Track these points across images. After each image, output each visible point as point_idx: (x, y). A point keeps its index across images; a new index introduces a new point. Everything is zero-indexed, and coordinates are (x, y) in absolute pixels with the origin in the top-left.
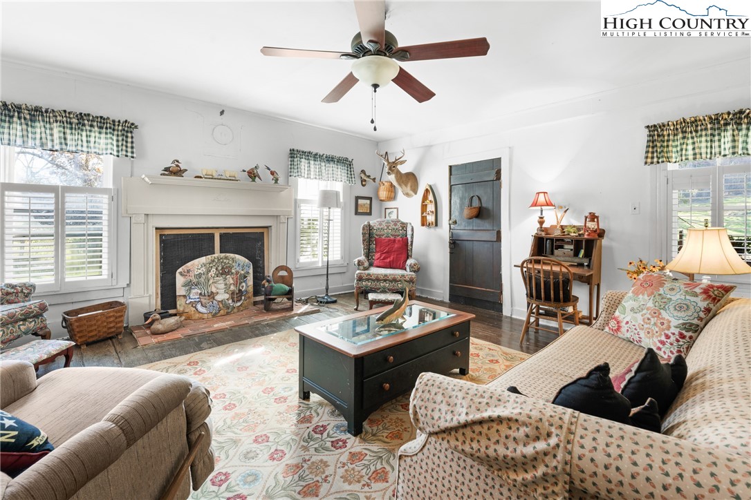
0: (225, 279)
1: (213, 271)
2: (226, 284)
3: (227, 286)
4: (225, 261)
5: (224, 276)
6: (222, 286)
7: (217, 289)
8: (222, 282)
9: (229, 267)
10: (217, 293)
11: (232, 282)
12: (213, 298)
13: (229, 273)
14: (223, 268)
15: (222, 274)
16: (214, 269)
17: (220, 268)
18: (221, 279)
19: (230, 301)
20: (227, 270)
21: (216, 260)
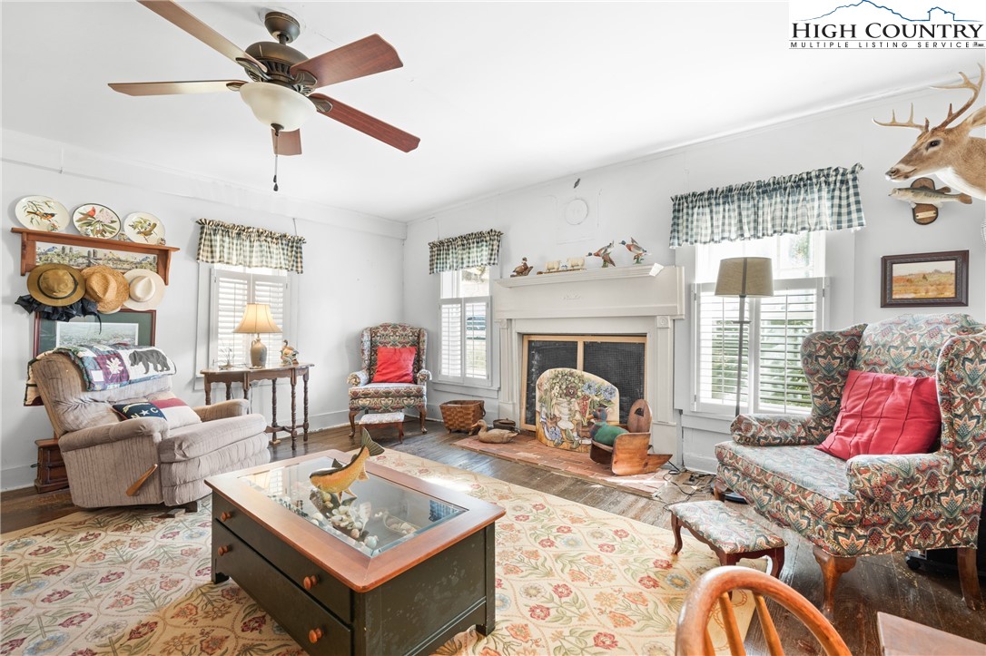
0: (570, 403)
1: (556, 390)
2: (570, 410)
3: (572, 413)
4: (570, 378)
5: (568, 398)
6: (566, 411)
7: (561, 412)
8: (565, 405)
9: (575, 387)
10: (561, 418)
11: (577, 408)
12: (556, 423)
13: (573, 395)
14: (567, 387)
15: (566, 395)
16: (557, 387)
17: (564, 387)
18: (564, 400)
19: (575, 434)
20: (572, 391)
21: (560, 376)
